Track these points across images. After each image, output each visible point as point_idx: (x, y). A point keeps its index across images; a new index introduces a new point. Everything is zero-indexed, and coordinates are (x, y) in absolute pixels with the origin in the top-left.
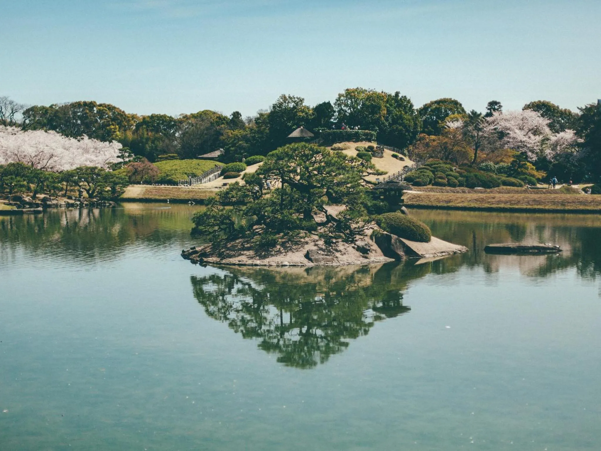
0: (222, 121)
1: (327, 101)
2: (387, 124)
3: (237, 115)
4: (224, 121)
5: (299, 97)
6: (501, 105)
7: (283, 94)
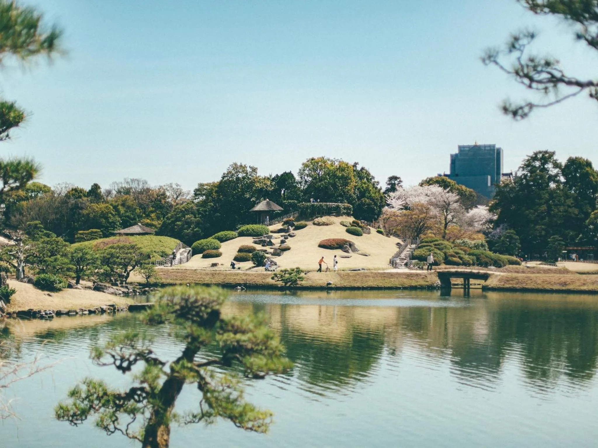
0: (79, 193)
1: (288, 171)
2: (355, 196)
3: (96, 187)
4: (81, 194)
5: (251, 166)
6: (401, 180)
7: (234, 162)
